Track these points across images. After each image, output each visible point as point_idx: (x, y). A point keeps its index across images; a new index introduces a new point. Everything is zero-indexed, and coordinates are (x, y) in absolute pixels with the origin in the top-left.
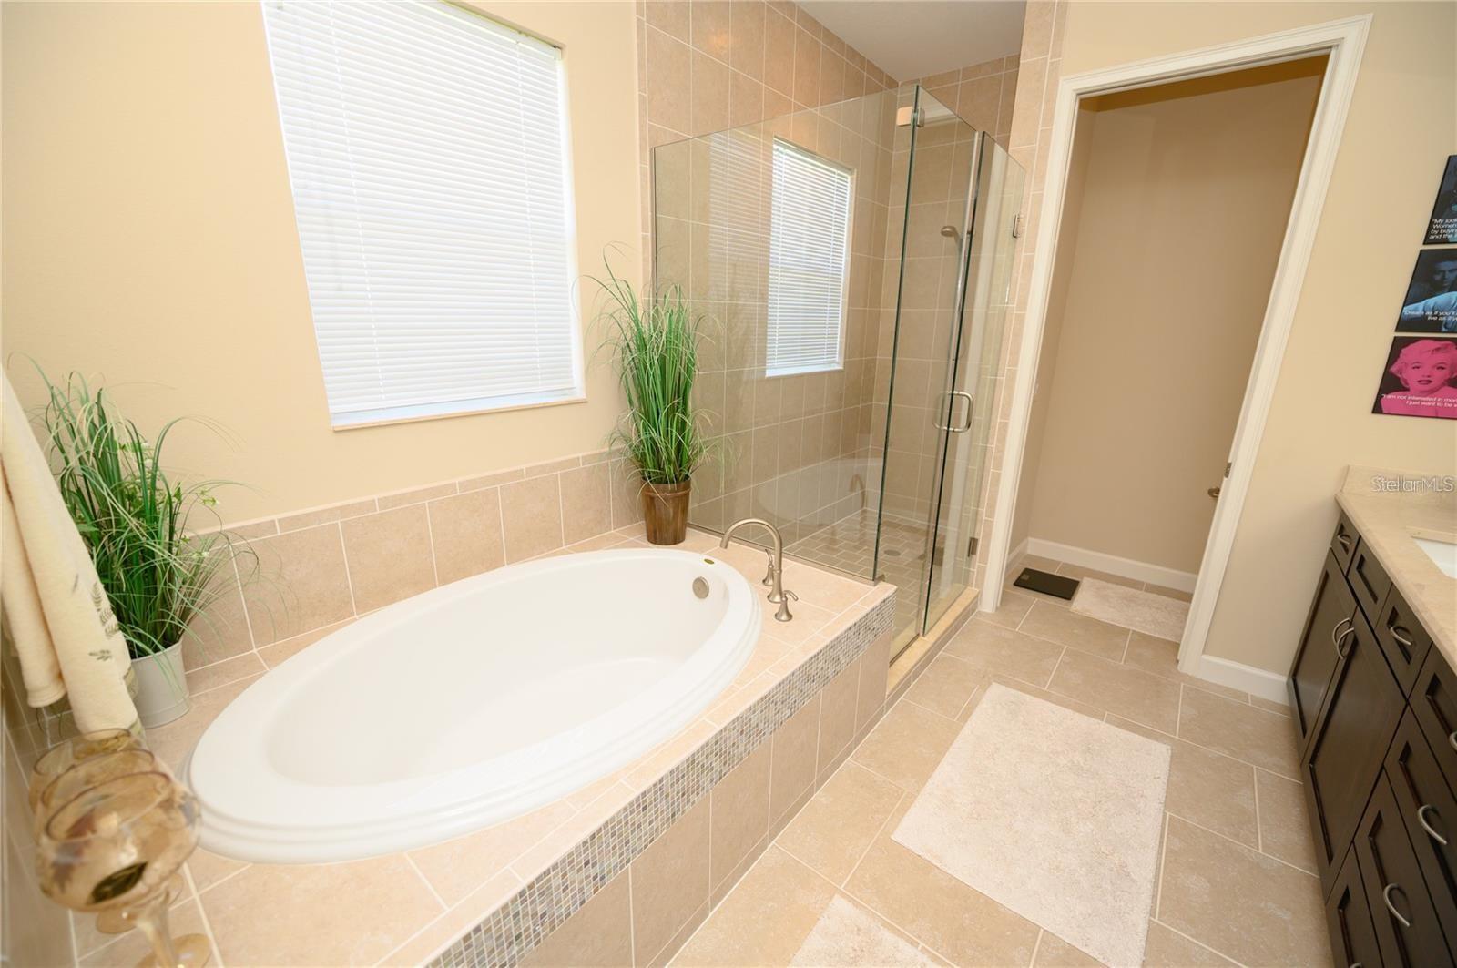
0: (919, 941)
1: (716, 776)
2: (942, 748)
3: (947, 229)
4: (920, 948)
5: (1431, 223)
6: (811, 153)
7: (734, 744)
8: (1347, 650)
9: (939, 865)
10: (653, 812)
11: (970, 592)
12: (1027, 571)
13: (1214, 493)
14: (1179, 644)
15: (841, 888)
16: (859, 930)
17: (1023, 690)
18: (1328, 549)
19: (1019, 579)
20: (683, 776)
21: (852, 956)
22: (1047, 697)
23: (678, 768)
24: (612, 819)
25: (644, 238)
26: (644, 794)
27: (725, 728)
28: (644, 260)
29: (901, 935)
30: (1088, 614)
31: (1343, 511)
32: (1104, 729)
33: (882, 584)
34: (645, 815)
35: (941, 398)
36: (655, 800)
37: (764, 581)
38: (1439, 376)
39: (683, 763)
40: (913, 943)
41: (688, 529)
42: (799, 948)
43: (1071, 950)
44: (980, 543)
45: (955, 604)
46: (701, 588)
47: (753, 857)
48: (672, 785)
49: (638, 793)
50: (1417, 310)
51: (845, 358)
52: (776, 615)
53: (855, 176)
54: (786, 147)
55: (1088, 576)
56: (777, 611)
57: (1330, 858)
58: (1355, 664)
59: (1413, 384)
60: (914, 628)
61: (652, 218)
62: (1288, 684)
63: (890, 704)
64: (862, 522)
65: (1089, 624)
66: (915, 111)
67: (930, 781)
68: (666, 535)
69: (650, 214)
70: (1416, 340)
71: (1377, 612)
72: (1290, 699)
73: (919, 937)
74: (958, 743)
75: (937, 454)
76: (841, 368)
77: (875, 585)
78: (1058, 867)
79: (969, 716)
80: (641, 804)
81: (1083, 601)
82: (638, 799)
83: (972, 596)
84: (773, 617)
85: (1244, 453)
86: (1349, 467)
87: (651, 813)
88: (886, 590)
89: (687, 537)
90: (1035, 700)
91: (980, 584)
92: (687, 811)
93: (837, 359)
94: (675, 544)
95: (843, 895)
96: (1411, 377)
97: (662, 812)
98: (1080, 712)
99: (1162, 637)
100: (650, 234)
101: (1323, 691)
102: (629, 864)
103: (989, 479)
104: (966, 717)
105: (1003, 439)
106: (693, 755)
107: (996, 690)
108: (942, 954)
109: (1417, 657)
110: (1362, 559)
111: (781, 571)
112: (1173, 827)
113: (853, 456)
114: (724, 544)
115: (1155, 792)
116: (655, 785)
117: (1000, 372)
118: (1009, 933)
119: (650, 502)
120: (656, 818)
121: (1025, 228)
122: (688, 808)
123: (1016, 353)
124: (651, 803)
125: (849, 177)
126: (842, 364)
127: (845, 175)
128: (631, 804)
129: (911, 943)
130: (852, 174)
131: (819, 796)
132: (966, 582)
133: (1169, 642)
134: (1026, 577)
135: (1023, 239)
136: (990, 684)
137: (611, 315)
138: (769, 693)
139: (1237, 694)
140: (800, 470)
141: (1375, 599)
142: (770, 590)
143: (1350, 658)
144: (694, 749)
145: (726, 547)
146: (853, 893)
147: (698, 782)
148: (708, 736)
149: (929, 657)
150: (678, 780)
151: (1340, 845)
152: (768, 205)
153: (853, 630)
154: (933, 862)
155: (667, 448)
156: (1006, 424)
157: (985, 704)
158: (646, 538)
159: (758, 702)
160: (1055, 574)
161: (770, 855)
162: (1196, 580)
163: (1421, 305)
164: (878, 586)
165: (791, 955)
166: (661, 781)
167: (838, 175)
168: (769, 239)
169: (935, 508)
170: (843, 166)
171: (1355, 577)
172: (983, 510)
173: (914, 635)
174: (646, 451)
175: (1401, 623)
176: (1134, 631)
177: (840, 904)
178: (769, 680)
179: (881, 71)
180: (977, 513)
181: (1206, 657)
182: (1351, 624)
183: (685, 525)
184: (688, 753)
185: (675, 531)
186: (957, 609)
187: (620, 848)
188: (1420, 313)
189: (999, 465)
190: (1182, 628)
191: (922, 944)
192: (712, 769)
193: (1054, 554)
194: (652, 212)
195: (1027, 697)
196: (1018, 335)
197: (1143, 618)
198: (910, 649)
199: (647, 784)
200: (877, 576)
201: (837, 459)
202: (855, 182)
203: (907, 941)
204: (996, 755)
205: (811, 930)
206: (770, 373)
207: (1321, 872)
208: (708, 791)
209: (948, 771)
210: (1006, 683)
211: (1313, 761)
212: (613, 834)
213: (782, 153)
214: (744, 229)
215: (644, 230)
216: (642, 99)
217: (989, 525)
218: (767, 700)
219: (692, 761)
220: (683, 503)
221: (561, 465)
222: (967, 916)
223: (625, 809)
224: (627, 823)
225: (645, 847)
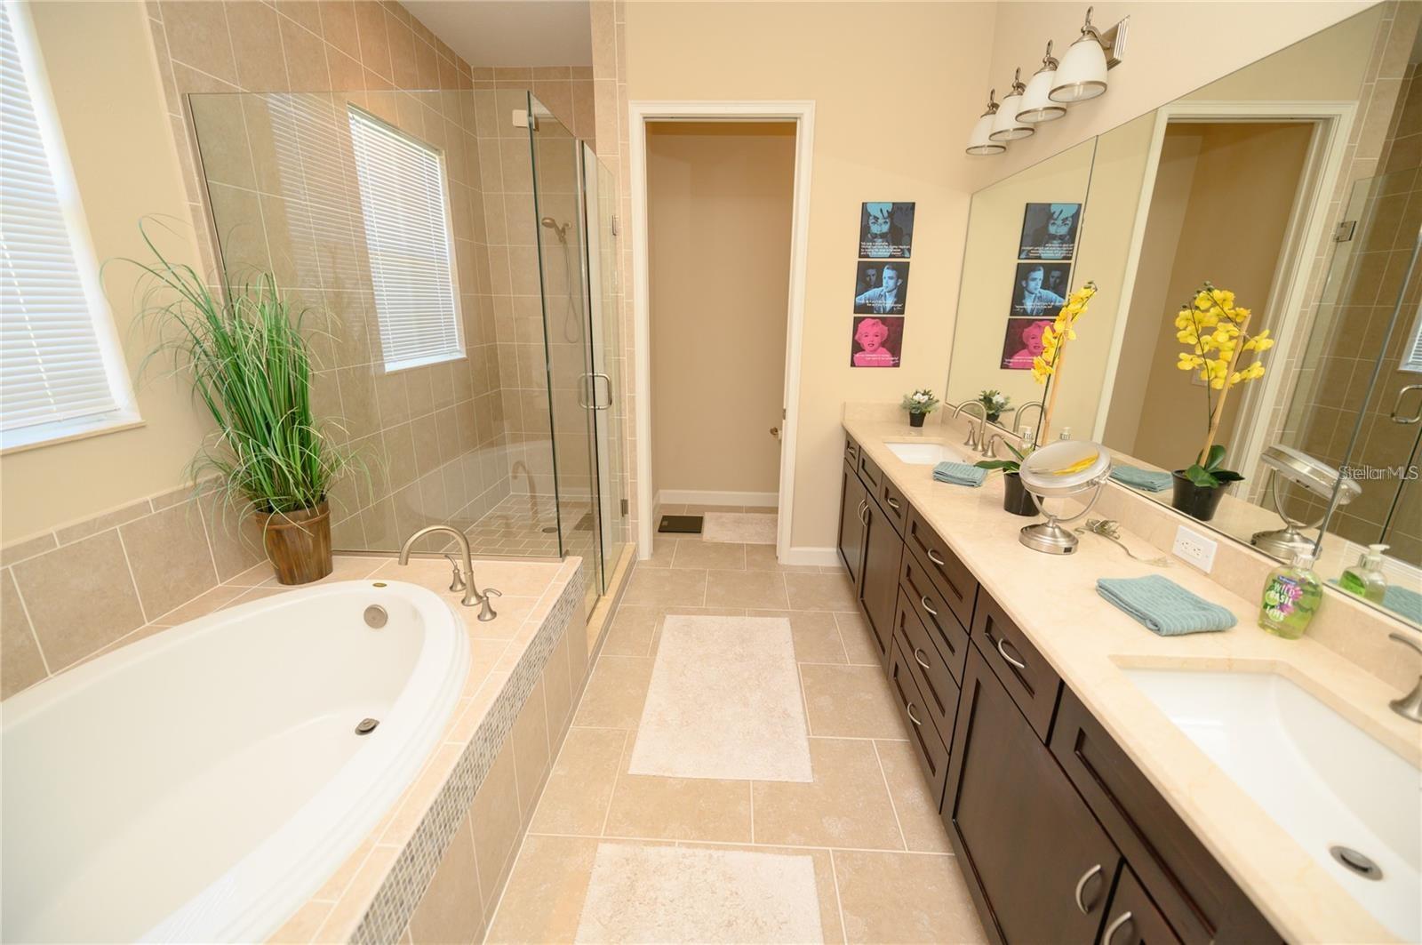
0: (674, 840)
1: (470, 793)
2: (644, 683)
3: (548, 221)
4: (677, 844)
5: (860, 245)
6: (394, 128)
7: (481, 755)
8: (867, 520)
9: (671, 775)
10: (421, 858)
11: (630, 546)
12: (665, 518)
13: (775, 431)
14: (776, 546)
15: (602, 836)
16: (627, 860)
17: (689, 613)
18: (843, 459)
19: (661, 526)
20: (442, 808)
21: (629, 883)
22: (706, 612)
23: (436, 802)
24: (383, 887)
25: (194, 210)
26: (409, 845)
27: (471, 743)
28: (200, 237)
29: (660, 844)
30: (715, 541)
31: (847, 432)
32: (748, 621)
33: (568, 559)
34: (413, 866)
35: (584, 380)
36: (421, 845)
37: (451, 588)
38: (877, 341)
39: (440, 795)
40: (670, 844)
41: (334, 557)
42: (582, 906)
43: (772, 785)
44: (629, 502)
45: (621, 561)
46: (376, 616)
47: (513, 858)
48: (434, 821)
49: (403, 846)
50: (862, 299)
51: (466, 345)
52: (479, 616)
53: (443, 157)
54: (363, 117)
55: (708, 511)
56: (479, 613)
57: (884, 650)
58: (872, 527)
59: (866, 347)
60: (595, 591)
61: (202, 186)
62: (837, 552)
63: (592, 665)
64: (533, 509)
65: (718, 547)
66: (530, 115)
67: (644, 714)
68: (307, 570)
69: (196, 178)
70: (864, 318)
71: (878, 492)
72: (842, 564)
73: (673, 837)
74: (655, 673)
75: (589, 432)
76: (464, 356)
77: (563, 561)
78: (748, 733)
79: (657, 649)
80: (408, 857)
81: (711, 531)
82: (404, 853)
83: (631, 550)
84: (477, 620)
85: (792, 401)
86: (845, 403)
87: (419, 861)
88: (574, 563)
89: (335, 566)
90: (701, 617)
91: (636, 538)
92: (451, 843)
93: (458, 347)
94: (322, 578)
95: (606, 841)
96: (865, 342)
97: (430, 854)
98: (731, 615)
99: (764, 543)
100: (201, 204)
101: (859, 551)
102: (408, 926)
103: (628, 446)
104: (654, 651)
105: (633, 410)
106: (448, 782)
107: (670, 620)
108: (693, 839)
109: (903, 514)
110: (864, 461)
111: (472, 572)
112: (805, 672)
113: (492, 444)
114: (404, 560)
115: (788, 651)
116: (418, 830)
117: (621, 353)
118: (732, 797)
119: (277, 538)
120: (425, 862)
121: (621, 227)
122: (452, 837)
123: (631, 337)
124: (417, 850)
125: (437, 157)
126: (464, 350)
127: (434, 155)
128: (399, 861)
129: (670, 845)
130: (440, 154)
131: (557, 771)
132: (625, 540)
133: (769, 545)
134: (665, 523)
135: (622, 236)
136: (664, 617)
137: (167, 310)
138: (503, 692)
139: (814, 568)
140: (441, 467)
141: (876, 485)
142: (462, 595)
143: (869, 524)
144: (446, 776)
145: (406, 564)
146: (612, 835)
147: (456, 806)
148: (457, 757)
149: (612, 612)
150: (438, 814)
151: (886, 640)
152: (354, 179)
153: (558, 607)
154: (666, 774)
155: (289, 465)
156: (634, 397)
157: (666, 635)
158: (275, 581)
159: (495, 705)
160: (685, 515)
161: (528, 845)
162: (778, 496)
163: (863, 296)
164: (566, 562)
165: (578, 917)
166: (423, 823)
167: (426, 154)
168: (362, 218)
169: (595, 481)
170: (430, 146)
171: (862, 473)
172: (628, 474)
173: (596, 597)
174: (261, 477)
175: (891, 496)
176: (747, 545)
177: (605, 849)
178: (498, 679)
179: (451, 50)
180: (623, 478)
181: (794, 549)
182: (866, 503)
183: (330, 553)
184: (442, 783)
185: (320, 562)
186: (624, 564)
187: (396, 914)
188: (863, 302)
189: (633, 433)
190: (775, 533)
191: (677, 841)
192: (467, 787)
193: (683, 500)
194: (199, 175)
195: (694, 617)
196: (631, 320)
197: (747, 533)
198: (596, 610)
199: (409, 834)
200: (563, 552)
201: (477, 450)
202: (444, 163)
203: (666, 845)
204: (686, 672)
205: (588, 885)
206: (390, 367)
207: (881, 661)
208: (466, 811)
209: (656, 699)
210: (676, 613)
211: (862, 596)
212: (387, 903)
213: (358, 122)
214: (327, 205)
215: (192, 197)
216: (156, 29)
217: (635, 485)
218: (502, 699)
219: (448, 789)
220: (322, 529)
221: (118, 516)
222: (701, 801)
223: (394, 869)
224: (398, 883)
225: (420, 897)
